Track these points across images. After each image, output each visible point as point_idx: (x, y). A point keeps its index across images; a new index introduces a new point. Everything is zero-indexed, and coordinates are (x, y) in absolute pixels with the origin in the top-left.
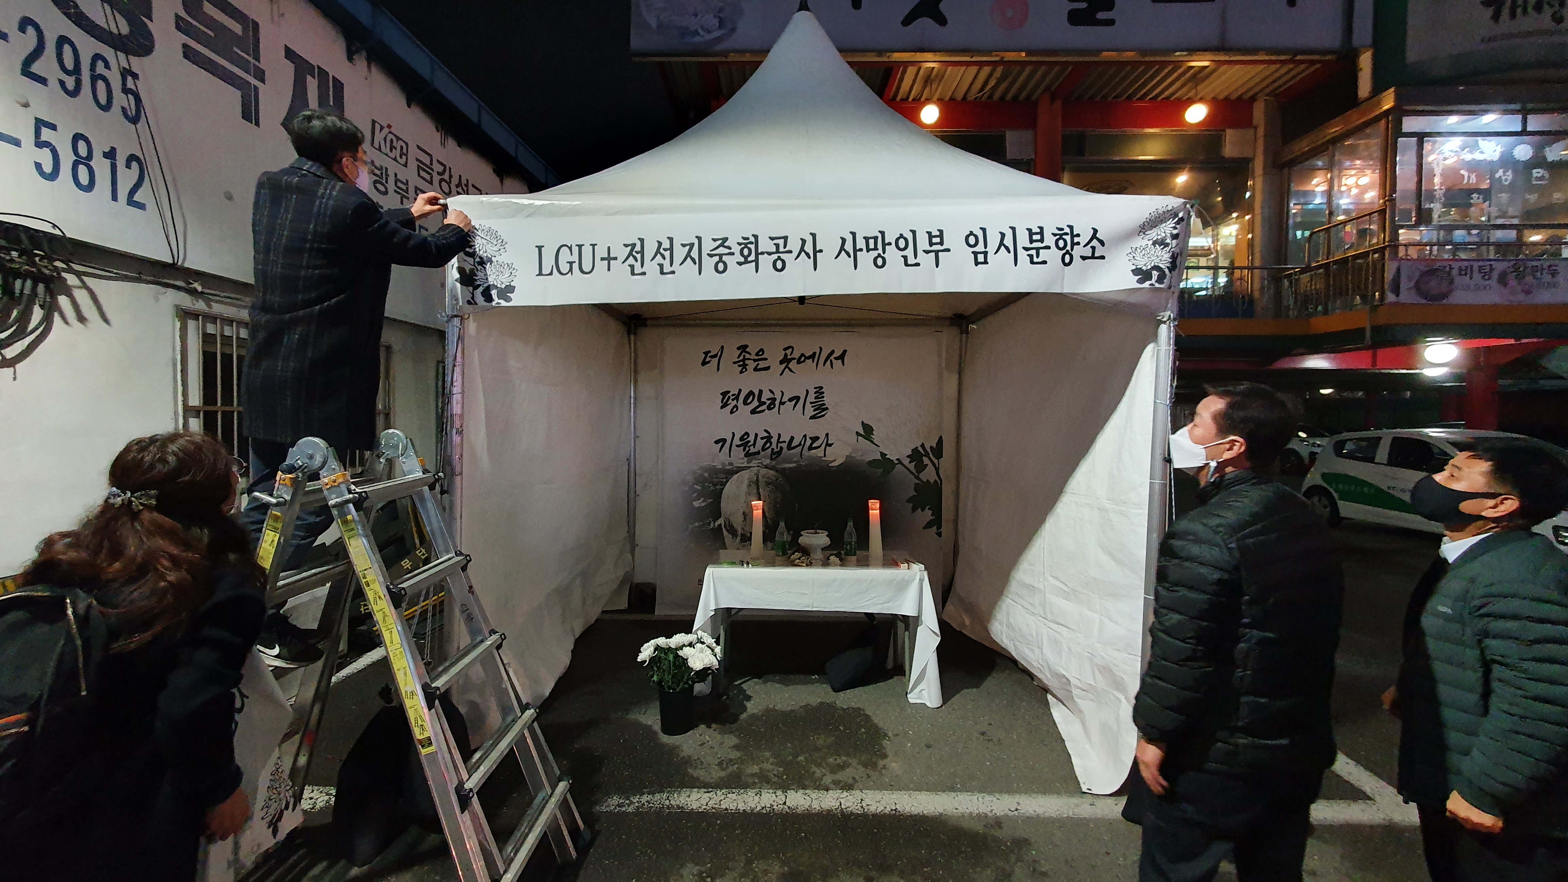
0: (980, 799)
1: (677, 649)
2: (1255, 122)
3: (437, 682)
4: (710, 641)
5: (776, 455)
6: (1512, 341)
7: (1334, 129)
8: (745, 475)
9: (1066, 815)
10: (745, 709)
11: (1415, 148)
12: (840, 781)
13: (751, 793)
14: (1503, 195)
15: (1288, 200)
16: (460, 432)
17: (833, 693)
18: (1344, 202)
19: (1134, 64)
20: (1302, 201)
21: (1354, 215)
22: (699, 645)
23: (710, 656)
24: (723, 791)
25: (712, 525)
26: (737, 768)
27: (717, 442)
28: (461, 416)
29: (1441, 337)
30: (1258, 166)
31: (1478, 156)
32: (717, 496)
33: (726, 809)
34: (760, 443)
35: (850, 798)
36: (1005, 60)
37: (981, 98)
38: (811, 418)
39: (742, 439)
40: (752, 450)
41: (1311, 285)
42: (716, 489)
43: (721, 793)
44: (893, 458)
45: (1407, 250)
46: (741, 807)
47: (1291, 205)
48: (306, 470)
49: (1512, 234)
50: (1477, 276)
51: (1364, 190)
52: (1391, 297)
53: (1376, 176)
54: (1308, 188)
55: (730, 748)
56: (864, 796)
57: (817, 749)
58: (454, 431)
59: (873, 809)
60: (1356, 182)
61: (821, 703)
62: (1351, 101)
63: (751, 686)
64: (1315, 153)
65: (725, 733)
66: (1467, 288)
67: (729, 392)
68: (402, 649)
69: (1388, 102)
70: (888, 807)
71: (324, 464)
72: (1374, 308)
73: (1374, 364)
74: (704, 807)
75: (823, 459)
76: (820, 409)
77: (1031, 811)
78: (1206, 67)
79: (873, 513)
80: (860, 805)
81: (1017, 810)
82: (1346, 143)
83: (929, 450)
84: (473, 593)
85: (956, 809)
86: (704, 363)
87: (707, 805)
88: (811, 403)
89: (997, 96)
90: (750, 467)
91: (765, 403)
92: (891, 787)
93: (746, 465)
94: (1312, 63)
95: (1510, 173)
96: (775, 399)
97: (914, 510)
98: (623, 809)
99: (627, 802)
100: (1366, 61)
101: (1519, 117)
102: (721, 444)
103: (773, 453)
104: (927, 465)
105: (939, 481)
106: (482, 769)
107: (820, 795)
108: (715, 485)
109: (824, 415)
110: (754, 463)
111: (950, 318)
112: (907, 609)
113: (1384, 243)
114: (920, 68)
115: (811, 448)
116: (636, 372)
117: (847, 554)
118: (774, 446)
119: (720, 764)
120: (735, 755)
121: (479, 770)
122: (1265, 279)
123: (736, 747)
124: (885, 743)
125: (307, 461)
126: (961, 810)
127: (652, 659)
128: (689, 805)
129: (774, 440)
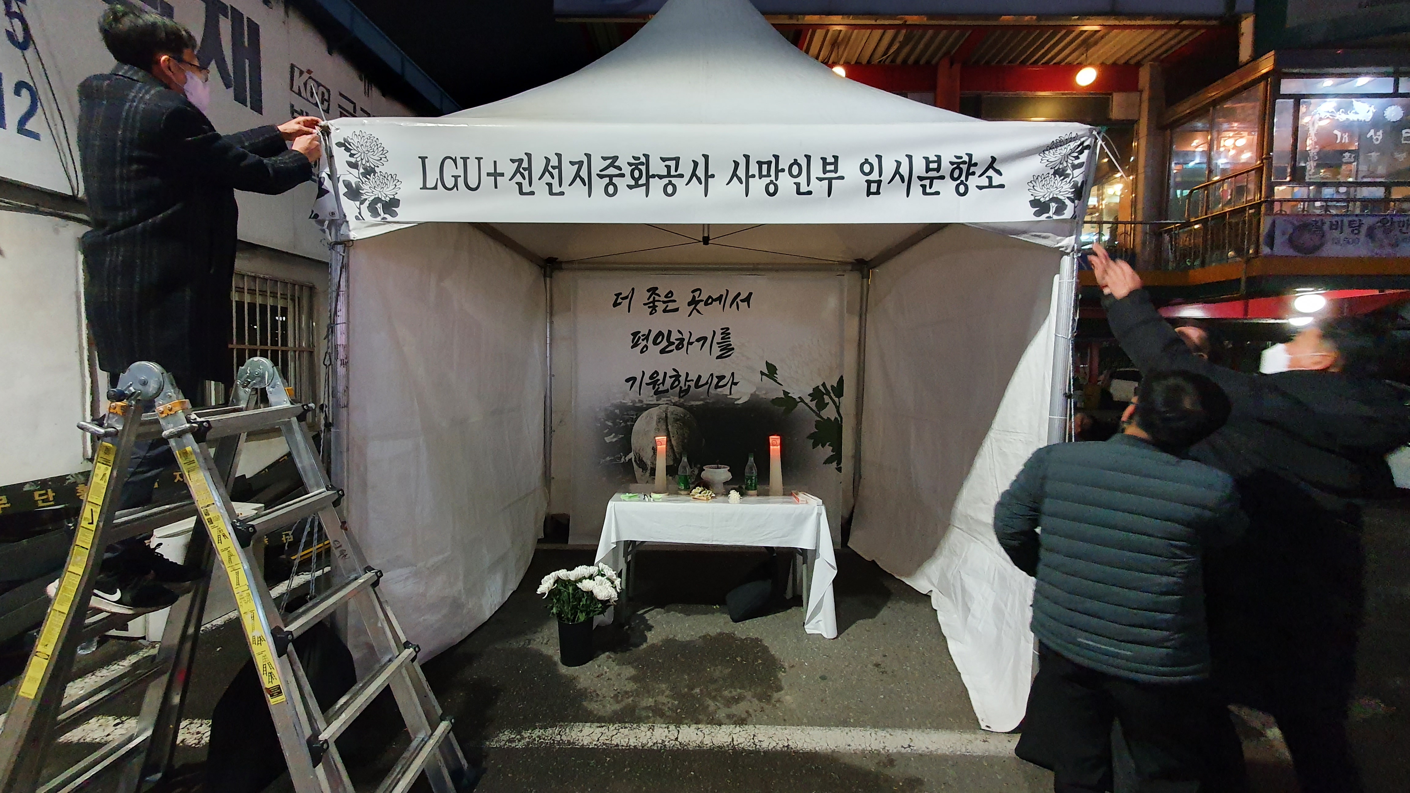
0: (873, 735)
1: (576, 581)
2: (1140, 86)
3: (290, 627)
4: (610, 572)
5: (684, 392)
6: (1376, 292)
7: (1213, 93)
8: (654, 412)
9: (959, 753)
10: (645, 639)
11: (1292, 111)
12: (734, 715)
13: (644, 727)
14: (1373, 154)
15: (1170, 159)
16: (345, 363)
17: (732, 623)
18: (1221, 162)
19: (1030, 28)
20: (1181, 161)
21: (1230, 174)
22: (599, 578)
23: (609, 588)
24: (616, 725)
25: (623, 460)
26: (633, 701)
27: (627, 381)
28: (346, 347)
29: (1311, 287)
30: (1143, 127)
31: (1352, 117)
32: (628, 431)
33: (617, 745)
34: (669, 381)
35: (742, 733)
36: (907, 23)
37: (884, 62)
38: (718, 358)
39: (651, 377)
40: (661, 388)
41: (1190, 240)
42: (627, 426)
43: (613, 728)
44: (796, 397)
45: (1281, 206)
46: (633, 743)
47: (1173, 165)
48: (139, 398)
49: (1379, 192)
50: (1347, 230)
51: (1240, 151)
52: (1265, 250)
53: (1255, 137)
54: (1189, 149)
55: (626, 679)
56: (757, 731)
57: (714, 681)
58: (339, 362)
59: (765, 745)
60: (1234, 144)
61: (721, 634)
62: (1233, 64)
63: (655, 616)
64: (1194, 115)
65: (624, 664)
66: (1337, 242)
67: (639, 332)
68: (249, 591)
69: (1266, 65)
70: (780, 743)
71: (160, 390)
72: (1248, 261)
73: (1246, 313)
74: (595, 743)
75: (729, 397)
76: (726, 350)
77: (924, 748)
78: (1097, 32)
79: (773, 449)
80: (752, 741)
81: (910, 746)
82: (1225, 106)
83: (829, 388)
84: (346, 529)
85: (849, 745)
86: (616, 304)
87: (598, 740)
88: (718, 343)
89: (899, 60)
90: (659, 405)
91: (674, 343)
92: (784, 722)
93: (655, 402)
94: (1197, 28)
95: (1380, 133)
96: (684, 339)
97: (815, 446)
98: (513, 745)
99: (518, 737)
100: (1247, 26)
101: (1391, 80)
102: (631, 382)
103: (681, 391)
104: (828, 403)
105: (839, 419)
106: (344, 717)
107: (713, 730)
108: (625, 421)
109: (730, 355)
110: (663, 400)
111: (851, 263)
112: (805, 543)
113: (1260, 199)
114: (828, 31)
115: (717, 387)
116: (551, 315)
117: (747, 489)
118: (682, 384)
119: (616, 696)
120: (631, 686)
121: (341, 718)
122: (1147, 233)
123: (633, 679)
124: (781, 675)
125: (140, 387)
126: (853, 747)
127: (551, 592)
128: (580, 741)
129: (682, 379)
